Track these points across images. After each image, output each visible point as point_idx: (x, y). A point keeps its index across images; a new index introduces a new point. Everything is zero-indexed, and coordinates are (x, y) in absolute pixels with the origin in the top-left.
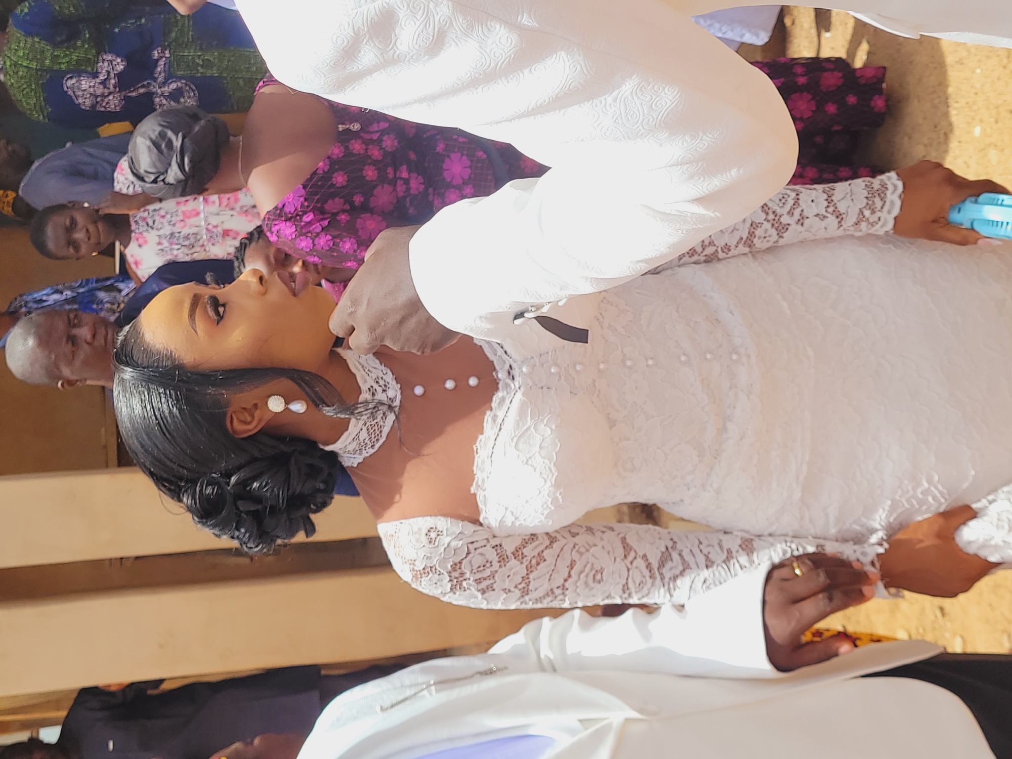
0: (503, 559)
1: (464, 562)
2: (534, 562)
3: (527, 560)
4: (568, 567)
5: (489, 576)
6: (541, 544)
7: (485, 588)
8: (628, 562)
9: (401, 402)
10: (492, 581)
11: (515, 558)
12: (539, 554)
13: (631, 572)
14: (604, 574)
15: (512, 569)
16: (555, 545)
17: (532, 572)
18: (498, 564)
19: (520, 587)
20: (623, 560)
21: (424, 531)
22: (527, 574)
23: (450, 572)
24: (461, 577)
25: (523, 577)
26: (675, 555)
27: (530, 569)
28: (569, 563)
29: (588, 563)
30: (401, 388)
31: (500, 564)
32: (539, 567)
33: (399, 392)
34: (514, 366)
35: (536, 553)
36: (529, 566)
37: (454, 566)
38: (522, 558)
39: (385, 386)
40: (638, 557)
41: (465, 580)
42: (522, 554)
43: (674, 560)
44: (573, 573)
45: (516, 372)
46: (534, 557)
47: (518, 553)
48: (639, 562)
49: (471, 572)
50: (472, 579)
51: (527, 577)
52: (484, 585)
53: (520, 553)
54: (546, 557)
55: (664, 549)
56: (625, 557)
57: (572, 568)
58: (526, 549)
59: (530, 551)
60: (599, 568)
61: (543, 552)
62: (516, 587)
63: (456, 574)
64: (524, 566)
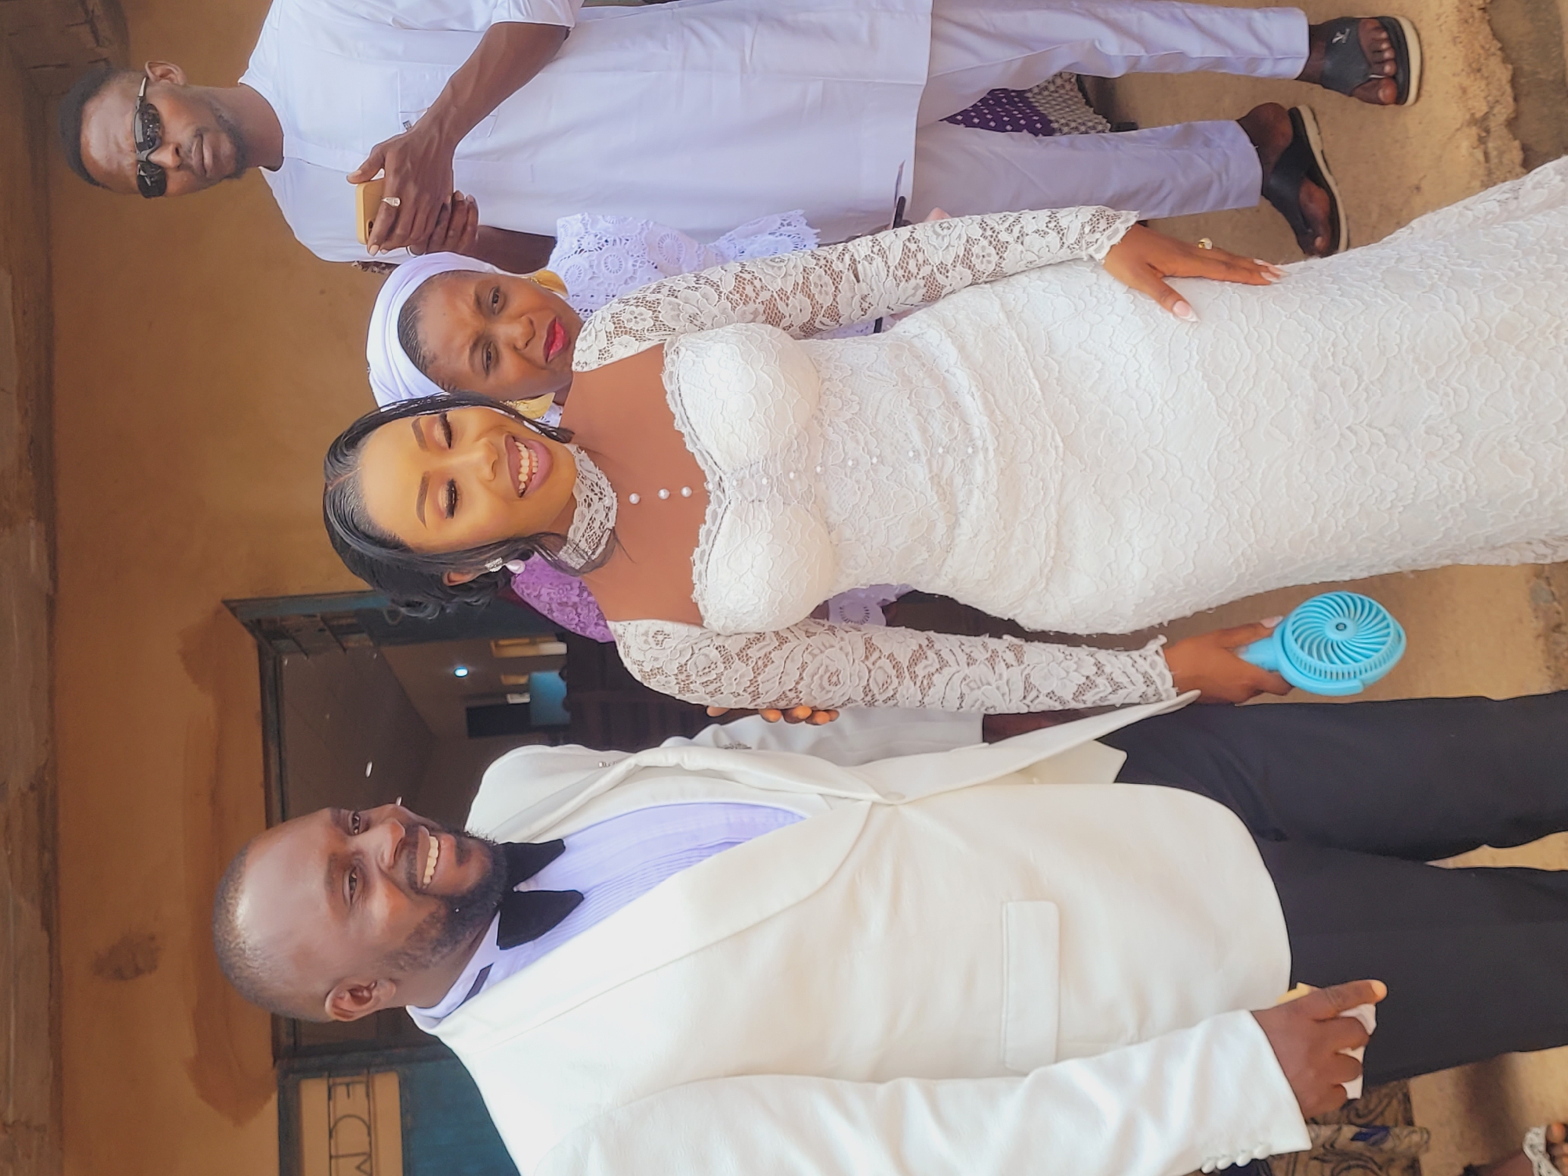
0: (727, 661)
1: (689, 663)
2: (760, 663)
3: (752, 661)
4: (798, 669)
5: (715, 679)
6: (768, 645)
7: (714, 692)
8: (869, 663)
9: (617, 510)
10: (719, 684)
11: (739, 659)
12: (765, 655)
13: (873, 673)
14: (840, 676)
15: (737, 671)
16: (784, 647)
17: (759, 674)
18: (723, 666)
19: (749, 690)
20: (863, 662)
21: (651, 634)
22: (755, 677)
23: (676, 675)
24: (687, 680)
25: (751, 681)
26: (931, 654)
27: (757, 671)
28: (799, 665)
29: (822, 665)
30: (617, 497)
31: (725, 665)
32: (766, 669)
33: (615, 500)
34: (723, 478)
35: (762, 654)
36: (756, 668)
37: (680, 668)
38: (747, 660)
39: (601, 493)
40: (882, 657)
41: (691, 683)
42: (747, 655)
43: (930, 658)
44: (804, 675)
45: (726, 484)
46: (760, 658)
47: (743, 655)
48: (885, 663)
49: (697, 675)
50: (698, 682)
51: (754, 680)
52: (711, 688)
53: (744, 654)
54: (773, 659)
55: (916, 648)
56: (867, 657)
57: (804, 670)
58: (751, 649)
59: (754, 652)
60: (834, 671)
61: (770, 653)
62: (745, 690)
63: (682, 677)
64: (750, 668)
